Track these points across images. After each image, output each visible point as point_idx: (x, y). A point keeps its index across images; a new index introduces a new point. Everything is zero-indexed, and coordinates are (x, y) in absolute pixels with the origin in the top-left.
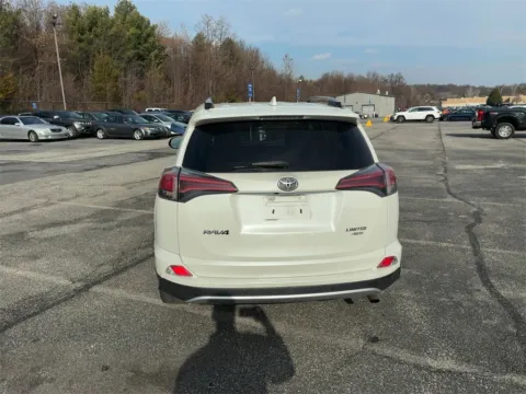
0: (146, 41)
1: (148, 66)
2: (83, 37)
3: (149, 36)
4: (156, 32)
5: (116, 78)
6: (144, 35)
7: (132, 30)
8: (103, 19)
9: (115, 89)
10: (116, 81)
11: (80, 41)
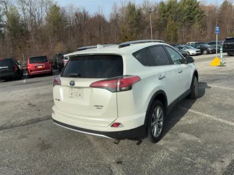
0: (194, 10)
1: (194, 22)
2: (165, 15)
3: (195, 7)
4: (200, 5)
5: (176, 30)
6: (193, 7)
7: (187, 6)
8: (174, 4)
9: (175, 36)
10: (176, 32)
11: (164, 16)
